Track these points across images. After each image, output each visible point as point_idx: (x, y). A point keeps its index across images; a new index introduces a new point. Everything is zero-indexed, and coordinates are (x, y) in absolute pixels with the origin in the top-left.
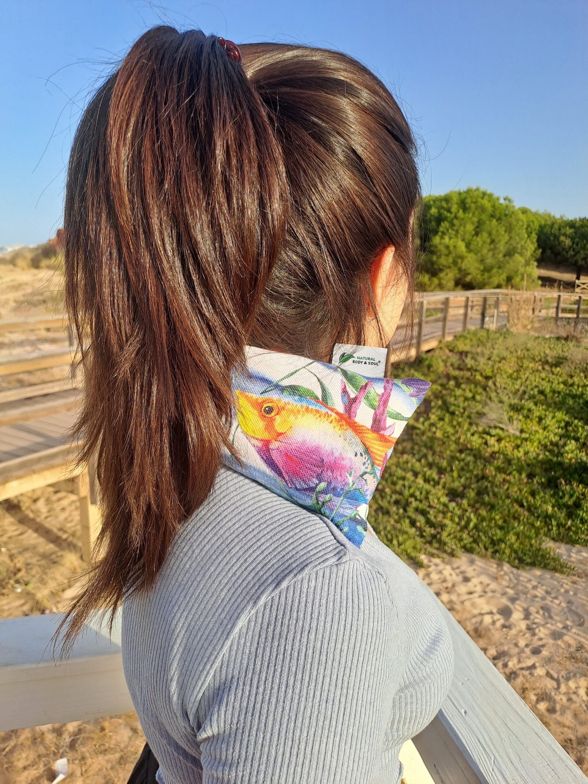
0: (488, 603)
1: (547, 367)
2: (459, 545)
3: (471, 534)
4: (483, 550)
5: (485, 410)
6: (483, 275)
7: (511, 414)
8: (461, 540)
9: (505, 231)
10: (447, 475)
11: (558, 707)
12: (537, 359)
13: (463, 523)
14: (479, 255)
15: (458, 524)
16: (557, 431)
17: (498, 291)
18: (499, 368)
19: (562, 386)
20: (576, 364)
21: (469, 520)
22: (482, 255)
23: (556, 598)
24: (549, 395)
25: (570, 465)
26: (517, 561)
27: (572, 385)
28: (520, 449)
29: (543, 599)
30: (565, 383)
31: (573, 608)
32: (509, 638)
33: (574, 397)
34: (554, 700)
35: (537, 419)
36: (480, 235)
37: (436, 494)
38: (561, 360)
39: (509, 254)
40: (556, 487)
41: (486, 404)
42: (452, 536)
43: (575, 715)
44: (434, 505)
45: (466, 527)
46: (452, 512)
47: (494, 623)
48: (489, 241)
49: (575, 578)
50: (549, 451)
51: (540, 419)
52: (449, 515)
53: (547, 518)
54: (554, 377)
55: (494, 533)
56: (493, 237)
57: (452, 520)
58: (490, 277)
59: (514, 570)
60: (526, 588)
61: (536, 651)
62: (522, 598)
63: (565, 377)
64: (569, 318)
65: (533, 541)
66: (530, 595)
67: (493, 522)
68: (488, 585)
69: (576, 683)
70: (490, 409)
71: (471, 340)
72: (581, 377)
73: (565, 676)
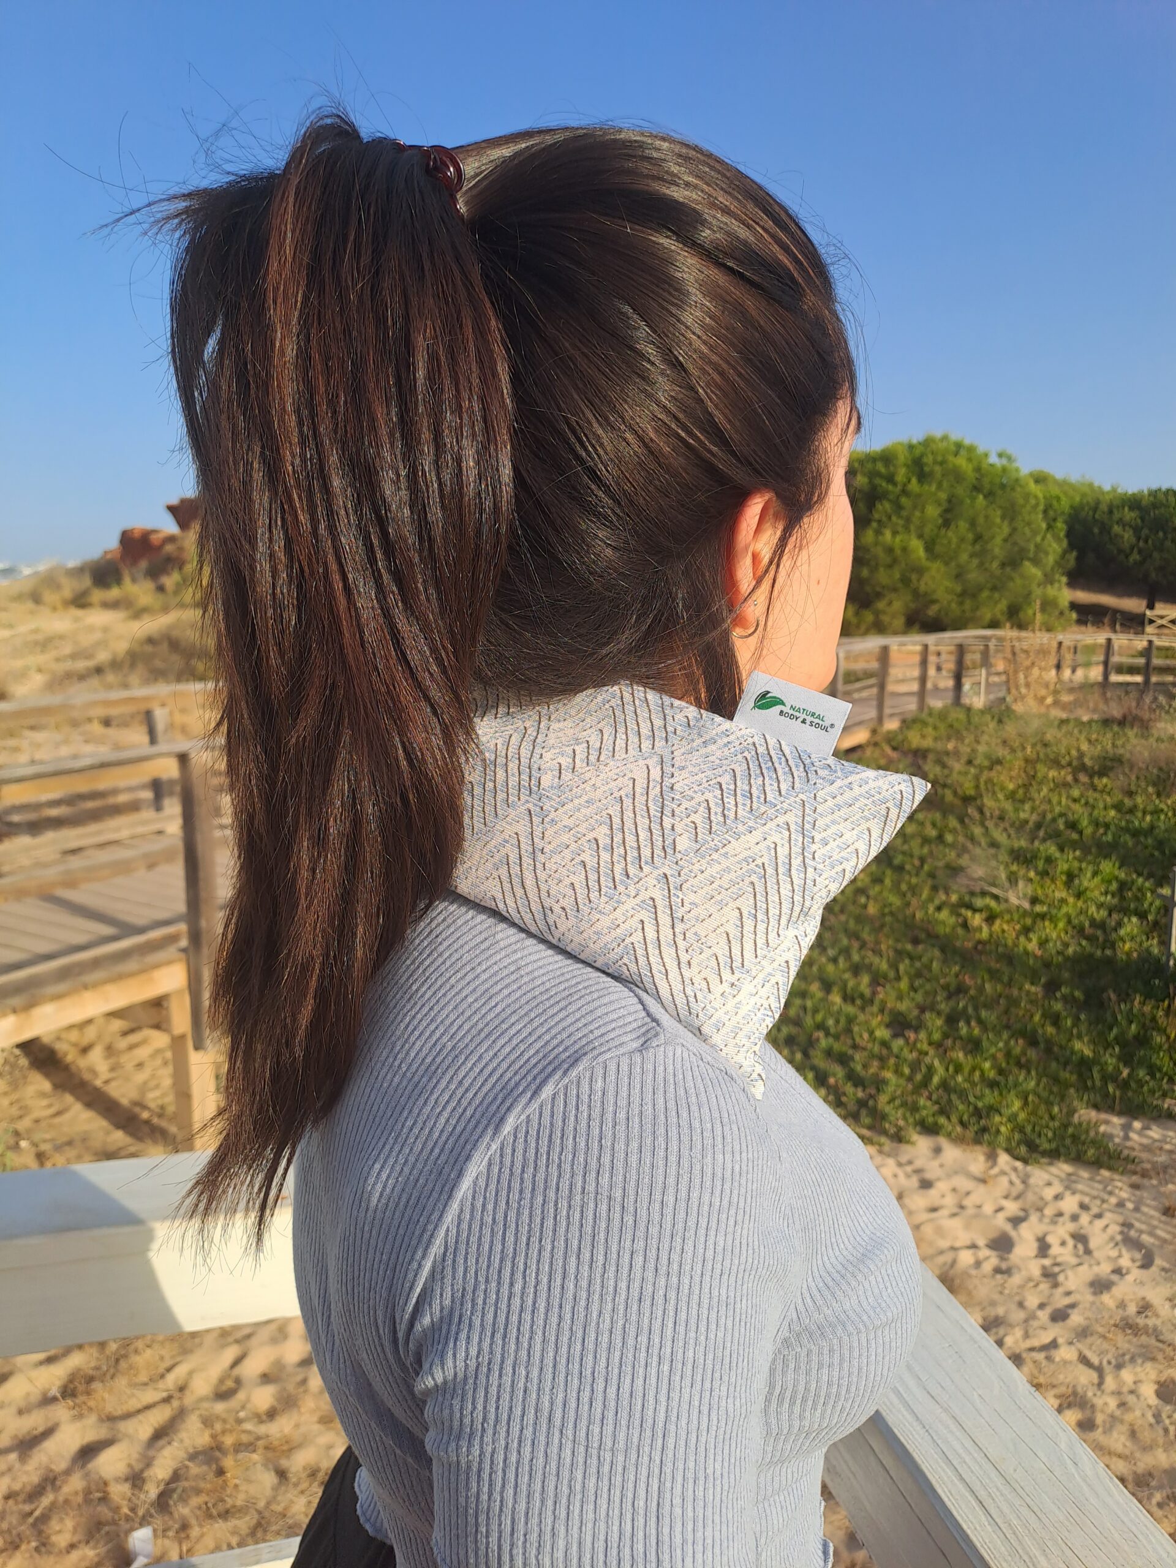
0: (967, 1227)
1: (1083, 778)
2: (911, 1120)
3: (934, 1097)
4: (959, 1129)
5: (964, 861)
6: (961, 603)
7: (1014, 868)
8: (915, 1108)
9: (1003, 518)
11: (1099, 1418)
12: (1064, 762)
13: (919, 1077)
14: (953, 564)
15: (910, 1079)
16: (1102, 899)
17: (988, 632)
18: (989, 781)
19: (1113, 813)
20: (1140, 769)
21: (931, 1070)
22: (959, 566)
23: (1099, 1216)
24: (1088, 831)
25: (1129, 962)
26: (1023, 1148)
27: (1132, 811)
28: (1031, 935)
29: (1075, 1218)
30: (1118, 807)
31: (1133, 1234)
32: (1006, 1292)
33: (1136, 833)
34: (1093, 1406)
35: (1064, 878)
36: (953, 526)
37: (866, 1023)
38: (1109, 764)
39: (1013, 562)
40: (1102, 1005)
41: (964, 850)
42: (898, 1102)
43: (1133, 1434)
45: (925, 1083)
46: (897, 1057)
47: (978, 1264)
48: (970, 536)
49: (1135, 1179)
50: (1087, 938)
51: (1071, 877)
52: (892, 1061)
53: (1084, 1065)
54: (1097, 795)
55: (978, 1093)
56: (979, 530)
57: (897, 1072)
58: (976, 608)
59: (1019, 1164)
60: (1042, 1199)
61: (1059, 1316)
62: (1034, 1218)
63: (1118, 796)
64: (1128, 684)
65: (1056, 1109)
66: (1049, 1211)
67: (977, 1073)
68: (968, 1193)
69: (1136, 1374)
70: (973, 859)
71: (935, 728)
72: (1149, 796)
73: (1113, 1361)
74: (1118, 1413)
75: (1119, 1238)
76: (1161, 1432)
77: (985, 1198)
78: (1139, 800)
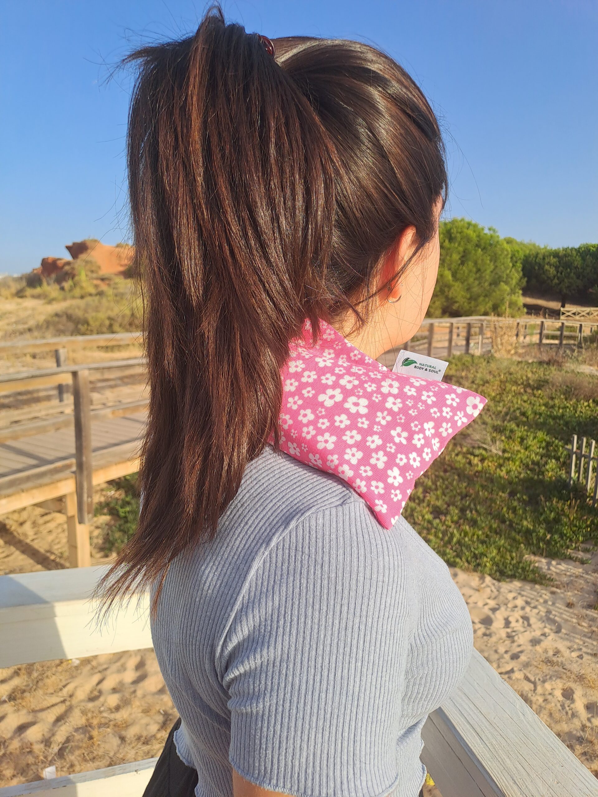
1: (529, 390)
3: (454, 548)
4: (466, 564)
5: (470, 431)
6: (469, 303)
7: (495, 435)
9: (491, 261)
10: (432, 493)
11: (534, 707)
12: (519, 383)
13: (446, 538)
14: (466, 284)
15: (442, 539)
16: (538, 450)
17: (483, 318)
19: (543, 408)
20: (557, 386)
21: (452, 535)
22: (468, 284)
23: (535, 607)
24: (531, 417)
25: (551, 482)
26: (498, 574)
27: (553, 407)
28: (503, 468)
29: (523, 608)
30: (546, 405)
31: (551, 616)
32: (489, 645)
33: (554, 418)
34: (531, 701)
35: (519, 440)
36: (466, 265)
37: (421, 511)
38: (542, 383)
39: (495, 283)
40: (537, 503)
43: (551, 715)
44: (419, 522)
45: (450, 542)
46: (436, 528)
48: (474, 270)
49: (554, 589)
50: (531, 470)
51: (522, 439)
52: (433, 530)
53: (528, 532)
54: (535, 399)
55: (476, 547)
56: (479, 266)
57: (436, 536)
58: (477, 306)
59: (495, 582)
60: (507, 599)
61: (515, 657)
62: (503, 608)
63: (546, 400)
64: (552, 344)
65: (514, 554)
66: (510, 605)
67: (475, 537)
68: (470, 596)
69: (552, 685)
70: (474, 430)
71: (456, 365)
72: (561, 399)
73: (541, 679)
74: (543, 704)
75: (544, 619)
76: (564, 713)
77: (479, 599)
78: (556, 401)
